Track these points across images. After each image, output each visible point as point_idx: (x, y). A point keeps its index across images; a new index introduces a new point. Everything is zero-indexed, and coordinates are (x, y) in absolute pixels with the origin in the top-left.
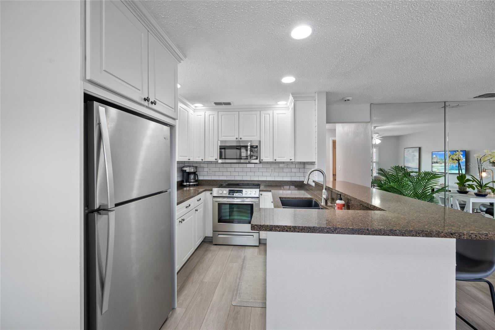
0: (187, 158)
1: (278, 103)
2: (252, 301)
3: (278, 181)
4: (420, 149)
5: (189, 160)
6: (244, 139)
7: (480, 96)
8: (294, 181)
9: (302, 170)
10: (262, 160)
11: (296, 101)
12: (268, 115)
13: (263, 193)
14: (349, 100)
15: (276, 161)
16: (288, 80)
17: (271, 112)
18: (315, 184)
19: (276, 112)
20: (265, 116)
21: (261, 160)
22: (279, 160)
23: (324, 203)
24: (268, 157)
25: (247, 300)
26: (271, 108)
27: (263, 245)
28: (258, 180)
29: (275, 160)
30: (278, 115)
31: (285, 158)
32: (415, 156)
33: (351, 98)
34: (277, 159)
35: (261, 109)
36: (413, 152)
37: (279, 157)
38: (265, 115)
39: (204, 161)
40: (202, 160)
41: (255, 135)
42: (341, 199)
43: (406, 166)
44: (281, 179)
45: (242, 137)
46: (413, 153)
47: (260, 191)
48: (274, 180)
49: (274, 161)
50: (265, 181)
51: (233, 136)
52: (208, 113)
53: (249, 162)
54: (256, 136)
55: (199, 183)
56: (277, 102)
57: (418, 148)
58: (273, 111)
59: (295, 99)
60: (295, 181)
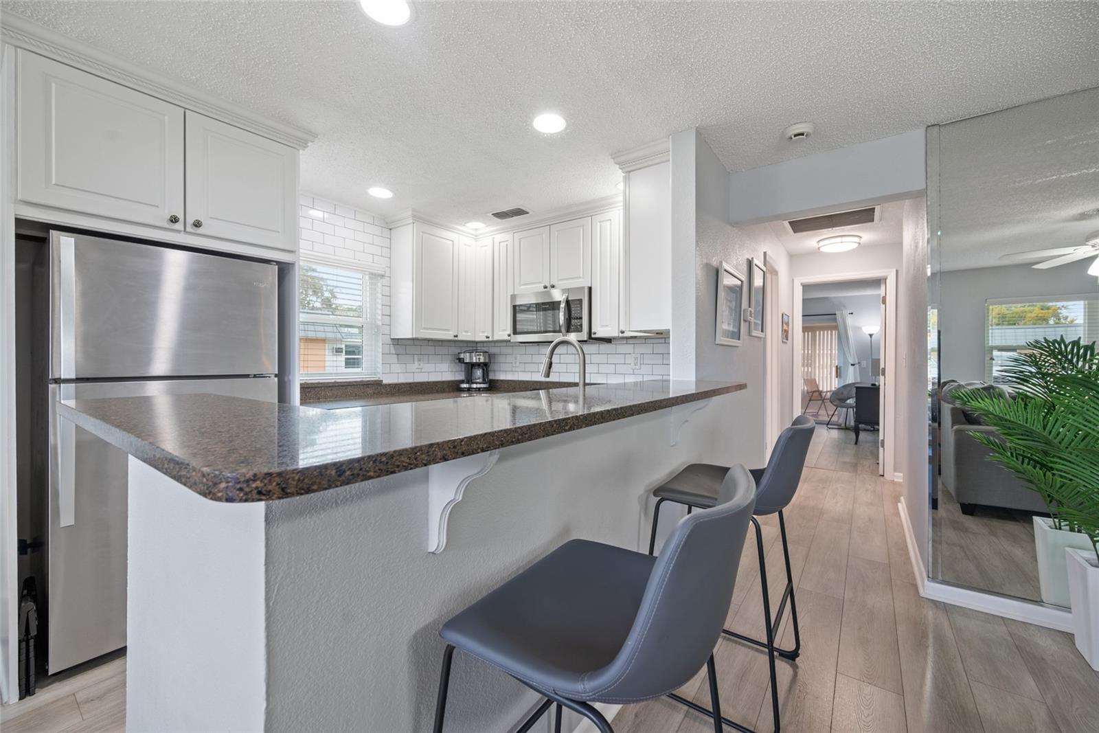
0: (451, 333)
5: (456, 338)
6: (558, 286)
10: (595, 333)
14: (802, 134)
15: (624, 335)
17: (614, 215)
20: (600, 227)
21: (592, 333)
22: (628, 332)
24: (607, 326)
26: (614, 203)
29: (623, 333)
34: (626, 330)
35: (593, 210)
37: (629, 327)
38: (602, 224)
39: (490, 339)
40: (488, 337)
41: (581, 276)
45: (555, 283)
49: (621, 335)
51: (540, 282)
52: (499, 237)
54: (583, 278)
55: (493, 387)
59: (624, 168)
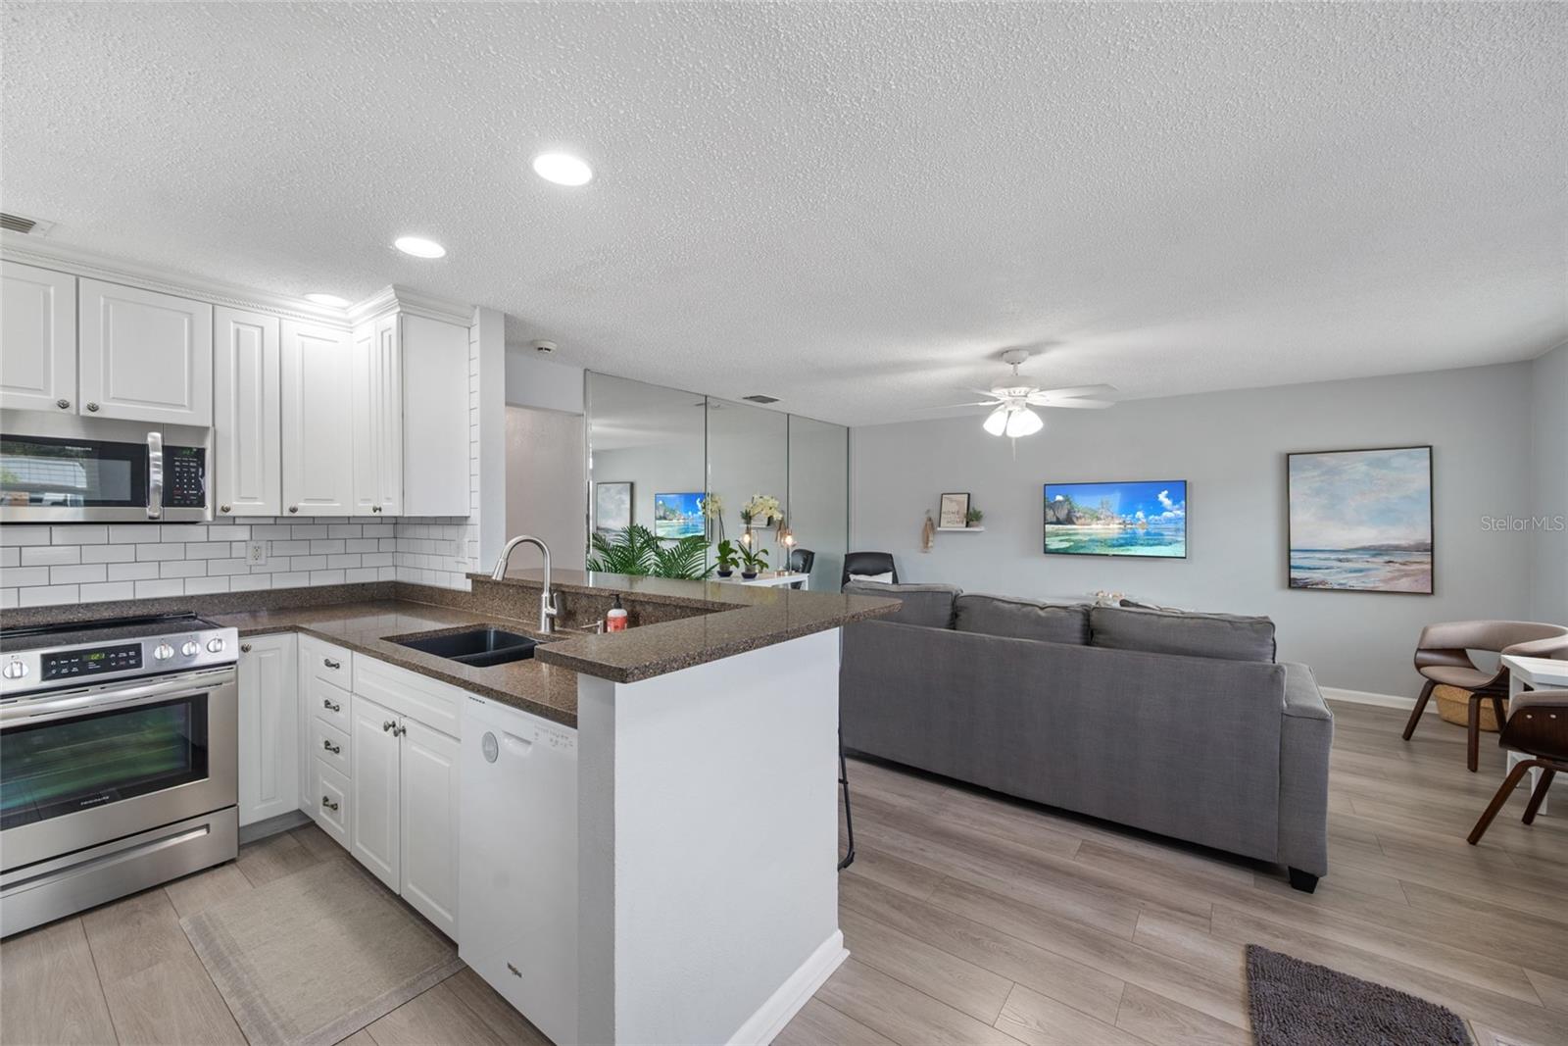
1: (312, 297)
2: (356, 1013)
3: (287, 590)
4: (632, 485)
6: (111, 410)
7: (751, 398)
8: (358, 584)
9: (387, 545)
10: (226, 510)
11: (408, 313)
12: (257, 332)
13: (253, 642)
14: (549, 350)
15: (297, 514)
16: (419, 247)
17: (270, 323)
18: (473, 581)
19: (293, 328)
20: (238, 331)
21: (219, 508)
22: (307, 509)
23: (545, 628)
24: (255, 499)
25: (332, 1023)
26: (278, 306)
27: (253, 848)
28: (180, 593)
29: (293, 510)
30: (305, 339)
31: (337, 505)
32: (623, 502)
33: (555, 345)
34: (301, 505)
35: (218, 297)
36: (620, 492)
37: (307, 500)
38: (242, 328)
42: (619, 606)
43: (602, 526)
44: (302, 582)
45: (100, 402)
46: (618, 496)
47: (241, 634)
48: (266, 586)
49: (286, 513)
50: (224, 595)
51: (38, 390)
53: (150, 518)
54: (191, 409)
56: (304, 294)
57: (628, 485)
58: (280, 318)
59: (405, 307)
60: (363, 585)
